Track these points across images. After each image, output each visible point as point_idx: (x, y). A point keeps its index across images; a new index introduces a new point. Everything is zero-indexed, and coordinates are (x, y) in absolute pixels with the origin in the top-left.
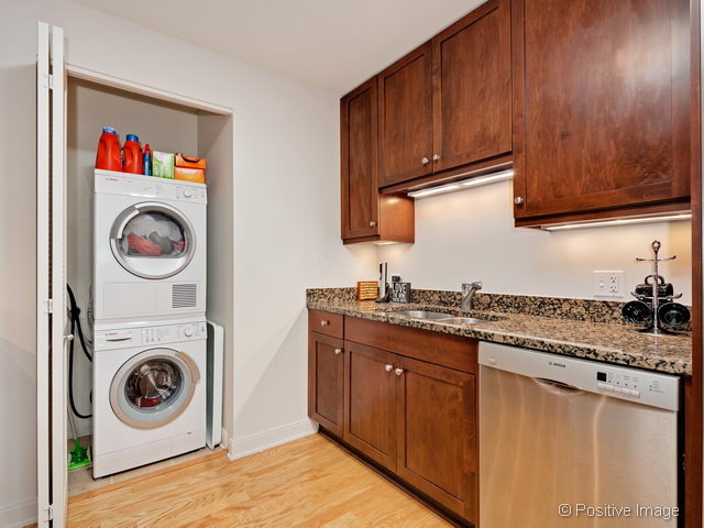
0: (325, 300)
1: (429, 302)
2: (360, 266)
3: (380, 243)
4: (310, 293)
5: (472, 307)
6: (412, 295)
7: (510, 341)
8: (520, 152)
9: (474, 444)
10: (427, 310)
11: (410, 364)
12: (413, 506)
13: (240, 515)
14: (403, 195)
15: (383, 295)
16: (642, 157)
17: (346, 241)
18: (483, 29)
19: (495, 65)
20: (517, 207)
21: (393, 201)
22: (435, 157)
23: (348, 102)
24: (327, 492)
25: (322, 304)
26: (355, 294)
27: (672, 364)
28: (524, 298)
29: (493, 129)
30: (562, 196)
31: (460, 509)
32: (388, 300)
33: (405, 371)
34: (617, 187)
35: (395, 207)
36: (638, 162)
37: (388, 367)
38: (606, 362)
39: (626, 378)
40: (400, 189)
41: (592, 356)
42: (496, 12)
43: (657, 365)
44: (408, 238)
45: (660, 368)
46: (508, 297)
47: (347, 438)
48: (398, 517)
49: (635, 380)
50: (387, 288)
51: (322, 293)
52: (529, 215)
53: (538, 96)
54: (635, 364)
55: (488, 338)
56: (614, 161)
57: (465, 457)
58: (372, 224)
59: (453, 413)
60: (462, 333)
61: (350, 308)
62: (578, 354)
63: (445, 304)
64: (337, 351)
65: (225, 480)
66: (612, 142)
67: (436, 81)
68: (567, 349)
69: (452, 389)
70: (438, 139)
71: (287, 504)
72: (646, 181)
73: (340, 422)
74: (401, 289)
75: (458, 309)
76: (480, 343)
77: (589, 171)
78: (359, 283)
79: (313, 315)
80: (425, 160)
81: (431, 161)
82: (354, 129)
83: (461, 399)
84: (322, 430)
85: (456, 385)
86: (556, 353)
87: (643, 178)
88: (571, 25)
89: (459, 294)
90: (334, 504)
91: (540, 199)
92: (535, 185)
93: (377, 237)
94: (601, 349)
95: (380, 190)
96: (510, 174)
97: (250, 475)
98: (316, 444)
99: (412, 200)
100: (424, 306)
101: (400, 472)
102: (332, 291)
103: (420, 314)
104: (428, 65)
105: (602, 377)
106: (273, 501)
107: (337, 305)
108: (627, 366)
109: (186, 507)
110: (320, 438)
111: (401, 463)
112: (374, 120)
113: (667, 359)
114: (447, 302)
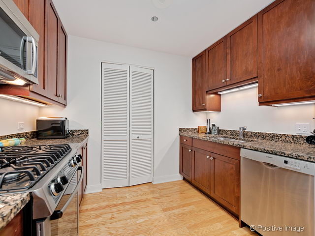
0: (186, 132)
1: (227, 134)
2: (199, 120)
3: (207, 112)
4: (180, 130)
5: (244, 136)
6: (219, 132)
7: (252, 148)
8: (261, 77)
9: (239, 186)
10: (225, 137)
11: (216, 156)
12: (217, 208)
13: (157, 200)
14: (216, 93)
15: (208, 131)
16: (311, 77)
17: (194, 111)
18: (246, 30)
19: (251, 44)
20: (260, 98)
21: (212, 96)
22: (227, 80)
23: (195, 60)
24: (185, 198)
25: (185, 134)
26: (197, 130)
27: (314, 158)
28: (265, 134)
29: (250, 69)
30: (278, 94)
31: (234, 210)
32: (210, 133)
33: (214, 158)
34: (301, 90)
35: (213, 98)
36: (309, 80)
37: (208, 157)
38: (288, 157)
39: (295, 163)
40: (215, 91)
41: (283, 154)
42: (252, 24)
43: (308, 159)
44: (218, 110)
45: (309, 160)
46: (259, 133)
47: (193, 182)
48: (211, 210)
49: (299, 164)
50: (210, 129)
51: (185, 130)
52: (264, 101)
53: (268, 55)
54: (299, 158)
55: (244, 147)
56: (299, 79)
57: (236, 191)
58: (203, 105)
59: (232, 174)
60: (234, 145)
61: (195, 136)
62: (278, 154)
63: (233, 135)
64: (190, 151)
65: (152, 189)
66: (298, 72)
67: (228, 51)
68: (274, 152)
69: (231, 166)
70: (228, 73)
71: (171, 200)
72: (313, 87)
73: (190, 176)
74: (215, 129)
75: (238, 137)
76: (241, 149)
77: (289, 84)
78: (199, 127)
79: (181, 137)
80: (223, 81)
81: (226, 81)
82: (197, 70)
83: (234, 169)
84: (184, 179)
85: (233, 164)
86: (270, 153)
87: (312, 86)
88: (282, 27)
89: (238, 131)
90: (188, 202)
91: (269, 95)
92: (267, 89)
93: (205, 109)
94: (287, 153)
95: (207, 92)
96: (257, 85)
97: (159, 189)
98: (182, 183)
99: (220, 95)
100: (224, 136)
101: (212, 195)
102: (188, 129)
103: (222, 139)
104: (225, 45)
105: (286, 162)
106: (167, 198)
107: (190, 134)
108: (297, 159)
109: (140, 195)
110: (183, 182)
111: (212, 192)
112: (204, 66)
113: (312, 157)
114: (234, 134)
